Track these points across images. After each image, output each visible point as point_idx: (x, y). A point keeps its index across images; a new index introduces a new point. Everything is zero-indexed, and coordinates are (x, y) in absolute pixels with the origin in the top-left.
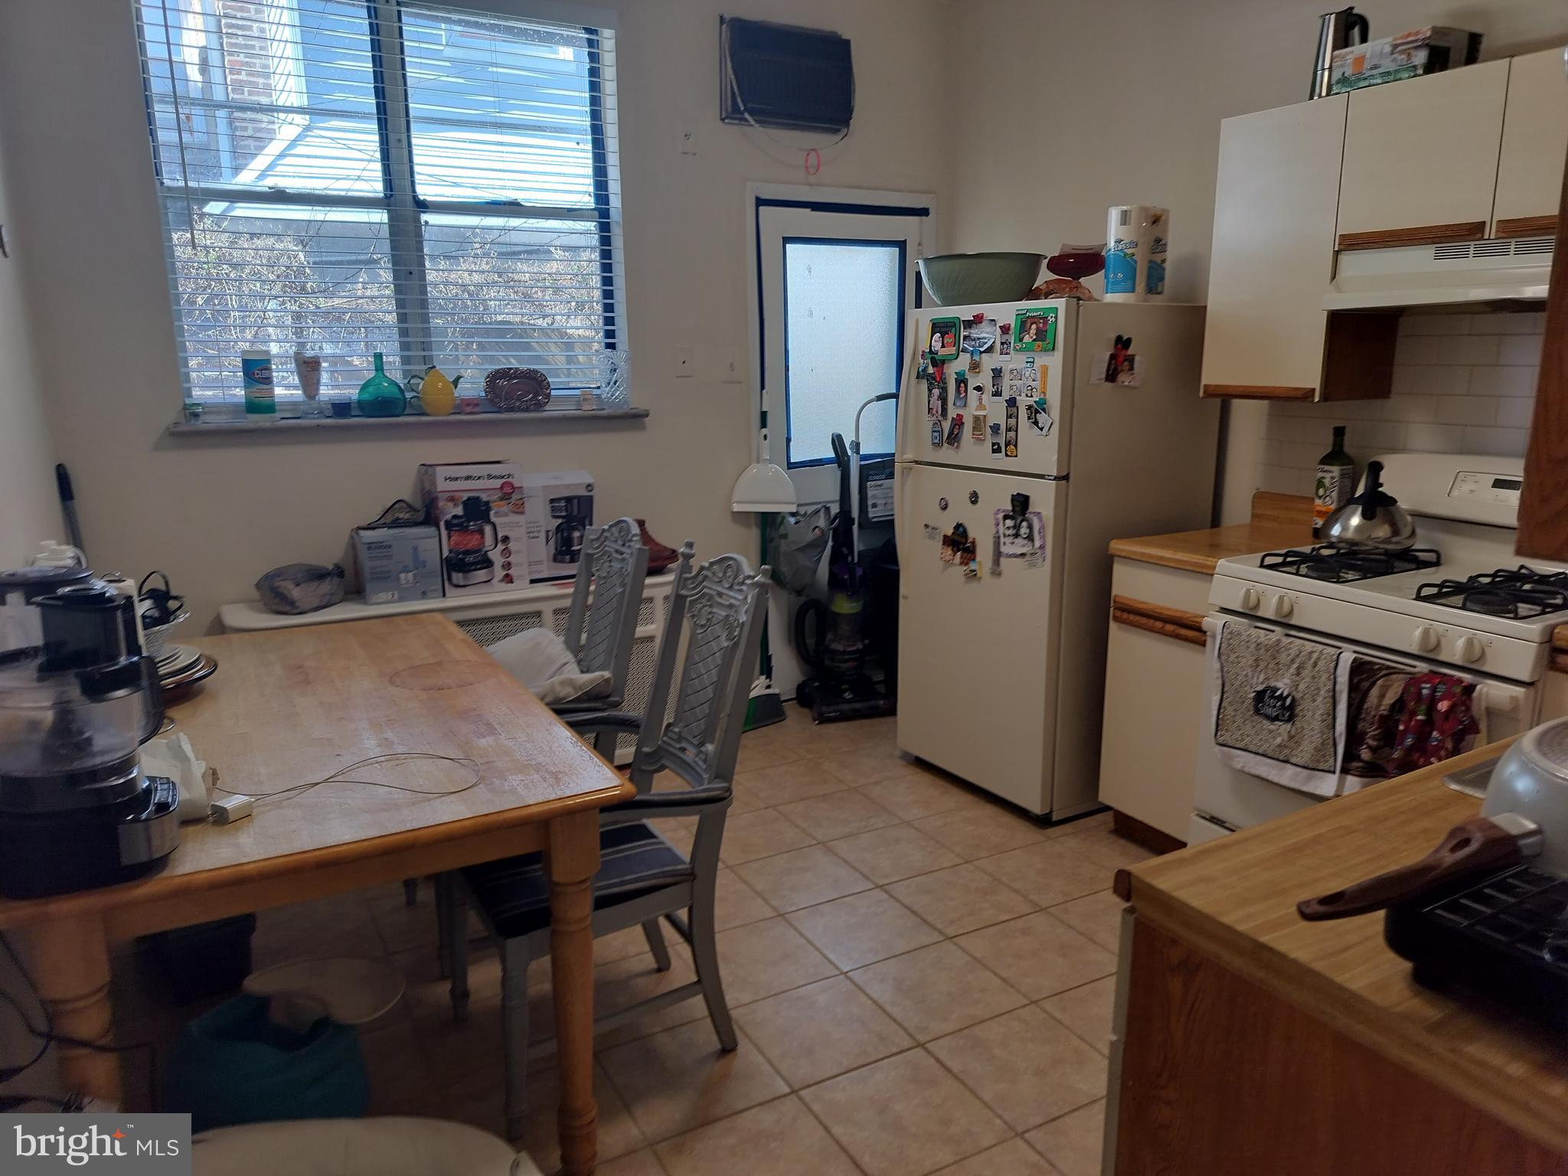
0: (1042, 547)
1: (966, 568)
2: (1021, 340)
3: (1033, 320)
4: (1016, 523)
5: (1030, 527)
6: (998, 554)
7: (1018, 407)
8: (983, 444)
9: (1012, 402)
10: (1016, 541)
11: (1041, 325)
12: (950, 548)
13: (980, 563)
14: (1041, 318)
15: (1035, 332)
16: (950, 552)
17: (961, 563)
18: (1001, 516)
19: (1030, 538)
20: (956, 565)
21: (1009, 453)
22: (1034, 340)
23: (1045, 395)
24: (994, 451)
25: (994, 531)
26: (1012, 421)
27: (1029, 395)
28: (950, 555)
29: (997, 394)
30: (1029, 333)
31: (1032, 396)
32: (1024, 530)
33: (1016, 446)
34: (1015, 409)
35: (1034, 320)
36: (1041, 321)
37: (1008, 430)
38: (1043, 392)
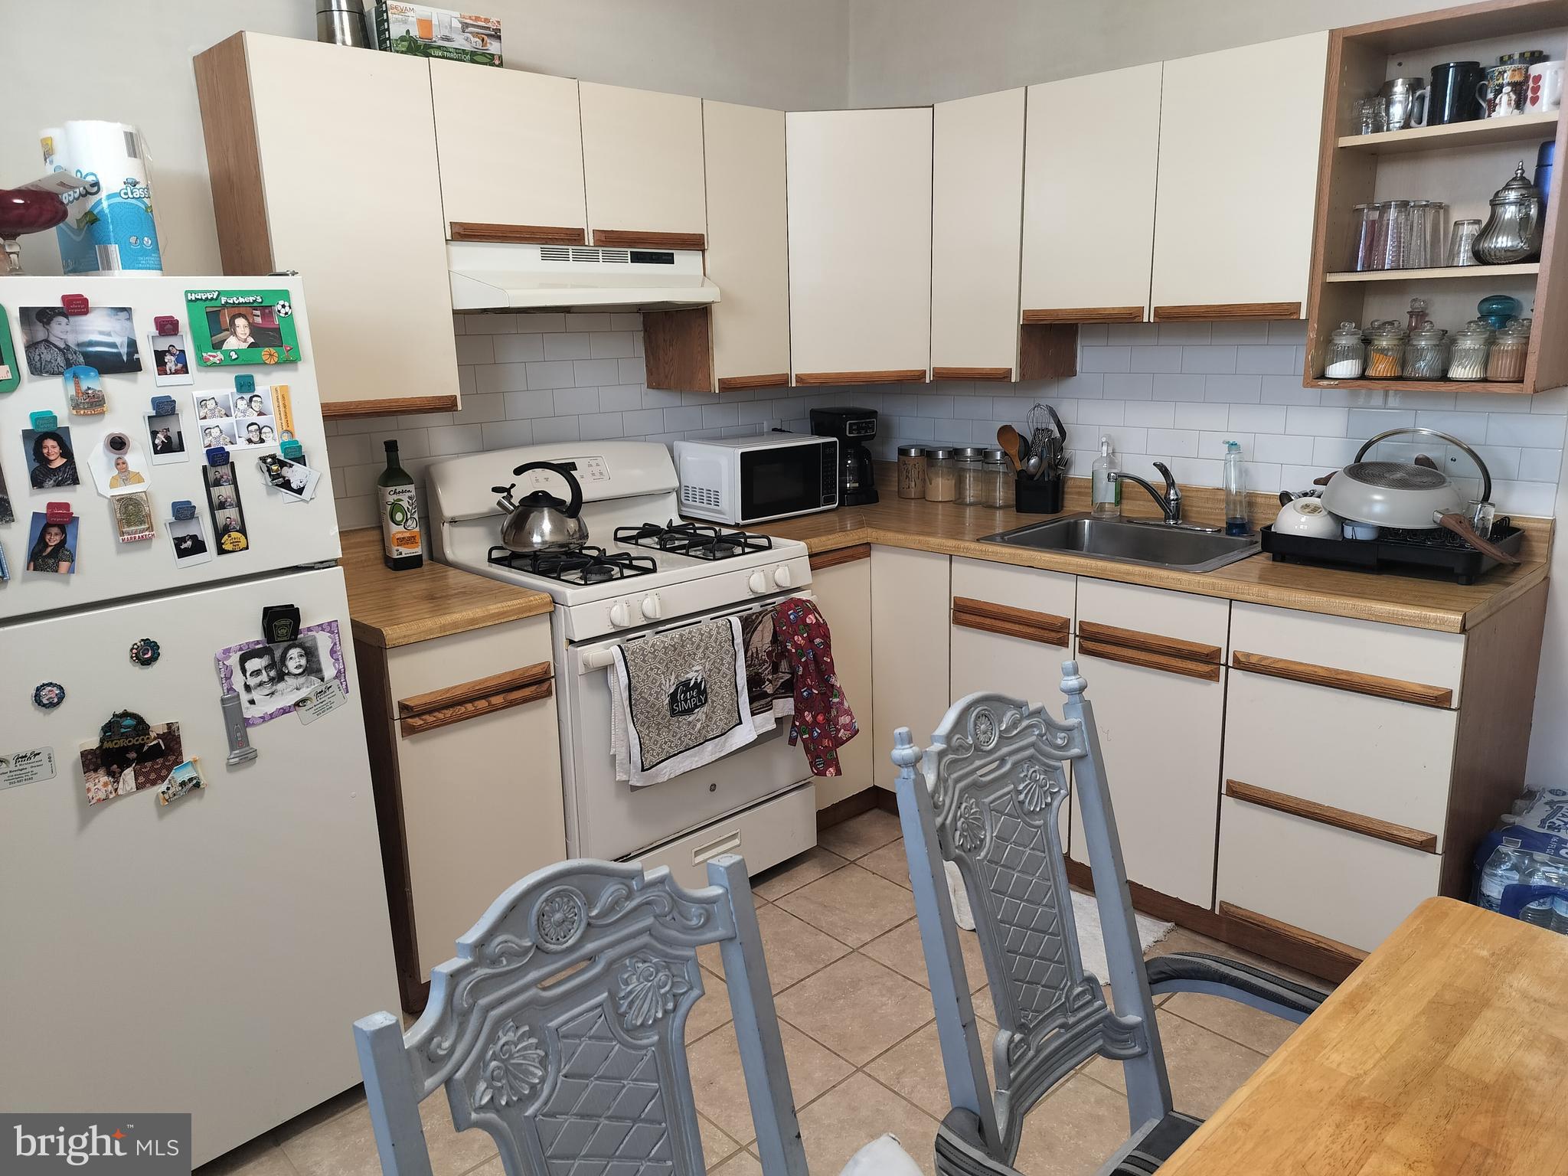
0: (340, 674)
1: (163, 787)
2: (217, 346)
3: (236, 311)
4: (273, 658)
5: (310, 653)
6: (237, 727)
7: (232, 463)
8: (150, 547)
9: (218, 457)
10: (280, 686)
11: (259, 320)
12: (101, 772)
13: (194, 763)
14: (255, 308)
15: (247, 331)
16: (105, 779)
17: (140, 787)
18: (234, 660)
19: (312, 668)
20: (129, 794)
21: (226, 547)
22: (251, 346)
23: (292, 435)
24: (182, 553)
25: (218, 692)
26: (225, 491)
27: (255, 439)
28: (105, 785)
29: (170, 445)
30: (234, 334)
31: (262, 441)
32: (295, 660)
33: (243, 531)
34: (225, 470)
35: (240, 310)
36: (258, 313)
37: (216, 506)
38: (287, 431)
